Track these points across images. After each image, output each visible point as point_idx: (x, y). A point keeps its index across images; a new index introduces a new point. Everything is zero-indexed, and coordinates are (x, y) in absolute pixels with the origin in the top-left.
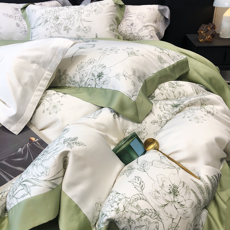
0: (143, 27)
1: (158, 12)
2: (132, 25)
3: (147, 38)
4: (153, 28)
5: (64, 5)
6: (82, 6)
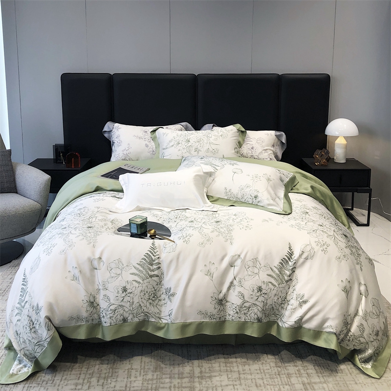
0: (262, 151)
1: (275, 137)
2: (252, 148)
4: (272, 152)
5: (187, 129)
6: (209, 131)
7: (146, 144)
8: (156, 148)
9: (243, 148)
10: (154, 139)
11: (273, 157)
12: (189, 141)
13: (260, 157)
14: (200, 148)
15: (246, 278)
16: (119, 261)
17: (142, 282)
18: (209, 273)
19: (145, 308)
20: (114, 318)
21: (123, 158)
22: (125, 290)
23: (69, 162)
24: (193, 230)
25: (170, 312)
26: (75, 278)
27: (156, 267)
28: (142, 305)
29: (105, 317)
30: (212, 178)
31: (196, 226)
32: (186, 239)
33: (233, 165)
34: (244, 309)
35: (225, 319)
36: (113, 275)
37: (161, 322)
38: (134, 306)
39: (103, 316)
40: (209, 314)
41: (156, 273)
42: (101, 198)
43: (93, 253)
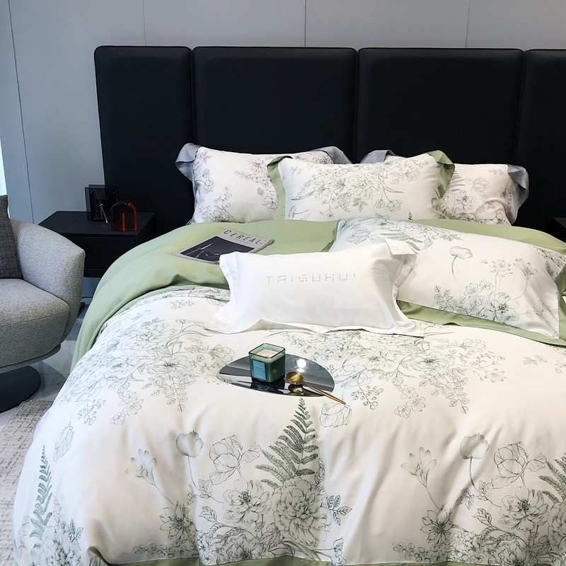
0: (484, 204)
1: (508, 177)
2: (465, 199)
3: (492, 222)
4: (501, 206)
5: (335, 160)
6: (381, 165)
7: (259, 189)
8: (278, 196)
9: (446, 199)
10: (274, 179)
11: (503, 216)
12: (343, 185)
13: (481, 215)
14: (364, 199)
15: (496, 482)
16: (234, 440)
17: (280, 484)
18: (418, 471)
19: (286, 535)
20: (224, 552)
21: (217, 214)
22: (246, 498)
23: (115, 220)
24: (380, 378)
25: (337, 543)
26: (143, 473)
27: (308, 454)
28: (281, 528)
29: (207, 549)
30: (408, 267)
31: (386, 370)
32: (370, 398)
33: (450, 240)
34: (489, 542)
35: (448, 558)
36: (220, 468)
37: (317, 560)
38: (264, 530)
39: (203, 547)
40: (416, 550)
41: (308, 466)
42: (187, 299)
43: (180, 422)
